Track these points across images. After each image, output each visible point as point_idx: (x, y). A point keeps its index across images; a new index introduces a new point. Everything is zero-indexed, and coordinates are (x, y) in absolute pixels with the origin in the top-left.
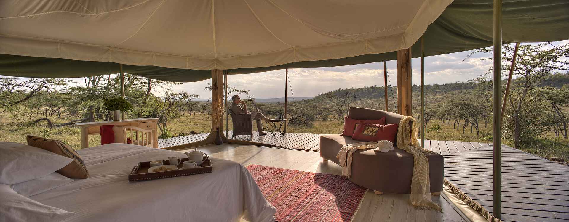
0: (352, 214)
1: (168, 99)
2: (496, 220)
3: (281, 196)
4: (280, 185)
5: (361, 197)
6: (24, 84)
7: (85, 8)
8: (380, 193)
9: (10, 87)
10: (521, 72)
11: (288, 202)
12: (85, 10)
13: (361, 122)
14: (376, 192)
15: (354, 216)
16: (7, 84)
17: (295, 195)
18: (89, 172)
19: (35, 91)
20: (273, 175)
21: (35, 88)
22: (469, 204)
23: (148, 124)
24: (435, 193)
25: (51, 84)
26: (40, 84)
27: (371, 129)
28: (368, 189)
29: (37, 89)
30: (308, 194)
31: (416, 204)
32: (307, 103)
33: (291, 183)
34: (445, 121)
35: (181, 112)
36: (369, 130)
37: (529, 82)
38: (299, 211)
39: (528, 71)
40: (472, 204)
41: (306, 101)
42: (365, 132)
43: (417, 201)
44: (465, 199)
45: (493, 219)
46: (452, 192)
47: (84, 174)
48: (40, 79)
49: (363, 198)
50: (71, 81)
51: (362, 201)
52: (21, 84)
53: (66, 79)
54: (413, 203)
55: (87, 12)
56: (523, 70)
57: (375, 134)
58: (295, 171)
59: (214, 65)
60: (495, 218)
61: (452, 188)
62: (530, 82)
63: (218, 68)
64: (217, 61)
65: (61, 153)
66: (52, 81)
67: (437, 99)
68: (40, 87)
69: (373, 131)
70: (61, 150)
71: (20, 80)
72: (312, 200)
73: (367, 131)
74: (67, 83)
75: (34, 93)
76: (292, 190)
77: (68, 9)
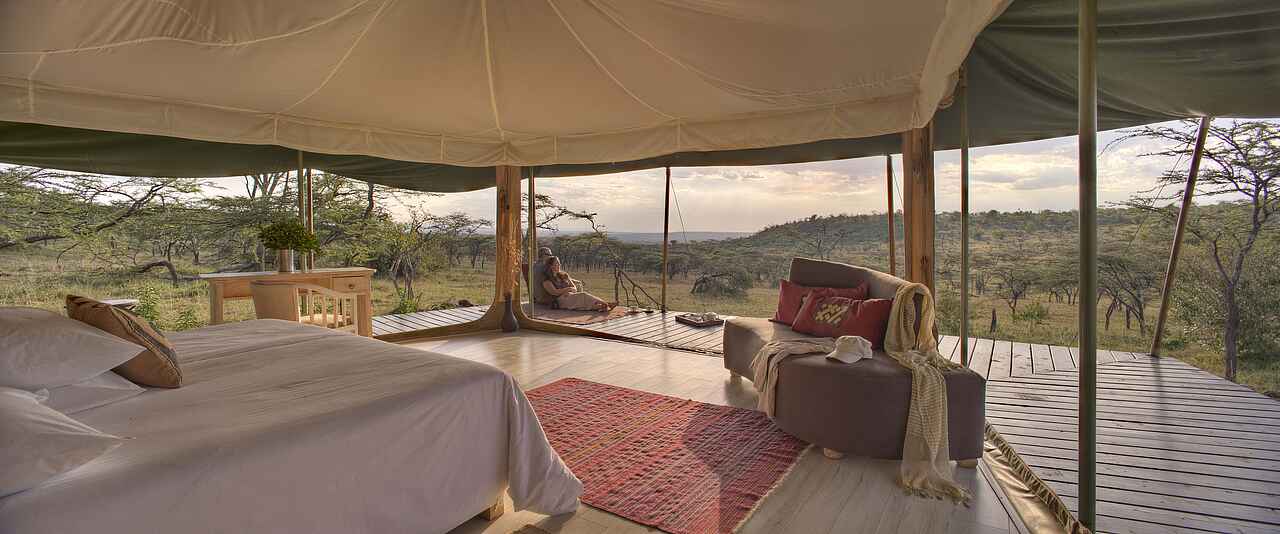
0: (756, 498)
1: (416, 226)
2: (1082, 529)
3: (611, 450)
4: (616, 425)
5: (790, 461)
6: (116, 189)
7: (210, 32)
8: (834, 455)
9: (90, 193)
10: (1242, 186)
11: (622, 464)
12: (209, 38)
13: (814, 291)
14: (827, 451)
15: (758, 503)
16: (82, 188)
17: (643, 449)
18: (184, 375)
19: (139, 203)
20: (607, 403)
21: (139, 197)
22: (1036, 490)
23: (353, 280)
24: (965, 462)
25: (171, 189)
26: (149, 188)
27: (832, 308)
28: (812, 445)
29: (142, 200)
30: (672, 448)
31: (911, 483)
32: (740, 245)
33: (643, 423)
34: (1066, 299)
35: (454, 258)
36: (828, 310)
37: (1261, 211)
38: (641, 485)
39: (1261, 184)
40: (1040, 491)
41: (736, 243)
42: (820, 316)
43: (917, 475)
44: (1028, 477)
45: (1076, 526)
46: (1007, 461)
47: (172, 379)
48: (147, 180)
49: (794, 464)
50: (211, 184)
51: (789, 469)
52: (111, 189)
53: (199, 180)
54: (906, 481)
55: (214, 40)
56: (1247, 182)
57: (839, 319)
58: (661, 397)
59: (501, 157)
60: (1080, 525)
61: (1007, 450)
62: (1265, 211)
63: (511, 163)
64: (508, 147)
65: (124, 333)
66: (172, 184)
67: (1047, 245)
68: (148, 195)
69: (836, 313)
70: (125, 329)
71: (108, 181)
72: (677, 463)
73: (824, 313)
74: (203, 188)
75: (135, 210)
76: (639, 438)
77: (176, 34)
